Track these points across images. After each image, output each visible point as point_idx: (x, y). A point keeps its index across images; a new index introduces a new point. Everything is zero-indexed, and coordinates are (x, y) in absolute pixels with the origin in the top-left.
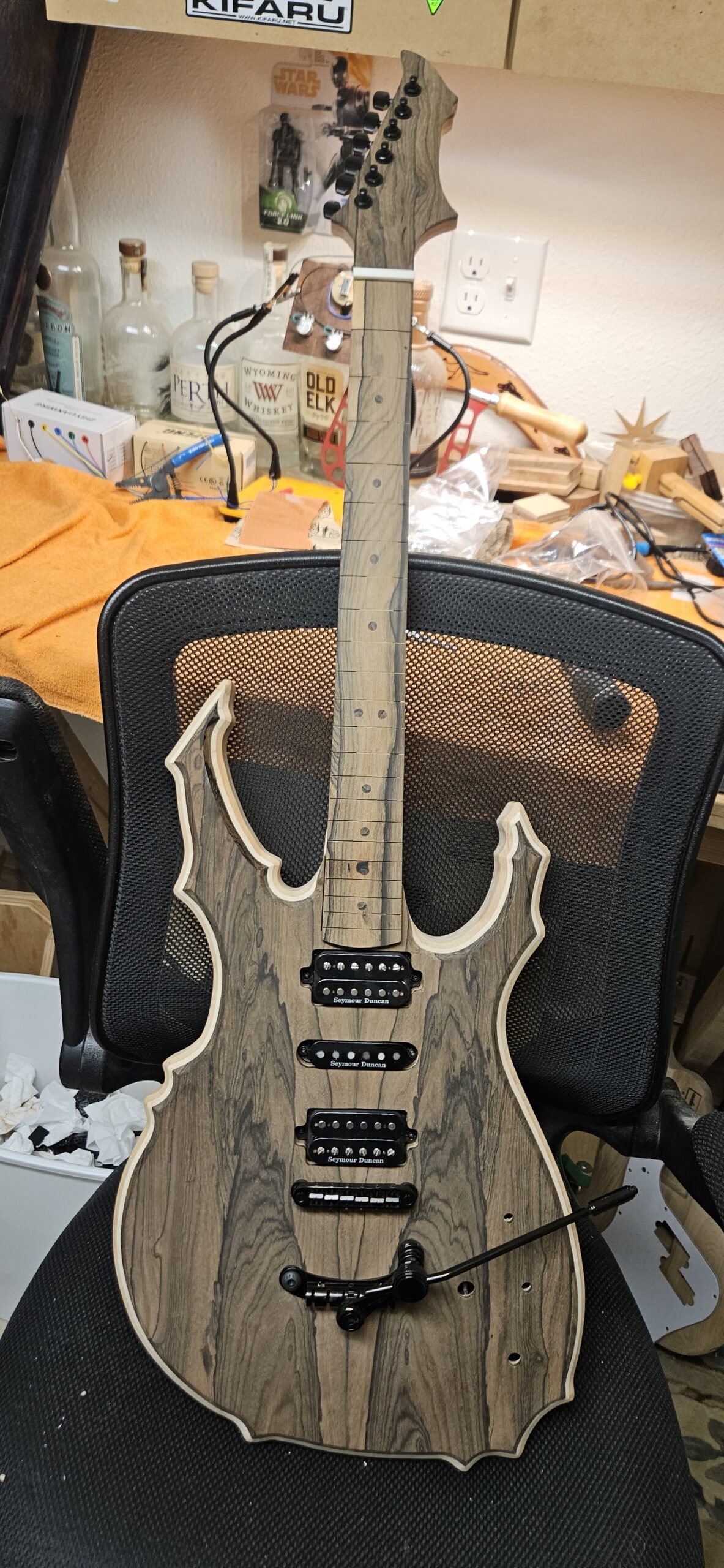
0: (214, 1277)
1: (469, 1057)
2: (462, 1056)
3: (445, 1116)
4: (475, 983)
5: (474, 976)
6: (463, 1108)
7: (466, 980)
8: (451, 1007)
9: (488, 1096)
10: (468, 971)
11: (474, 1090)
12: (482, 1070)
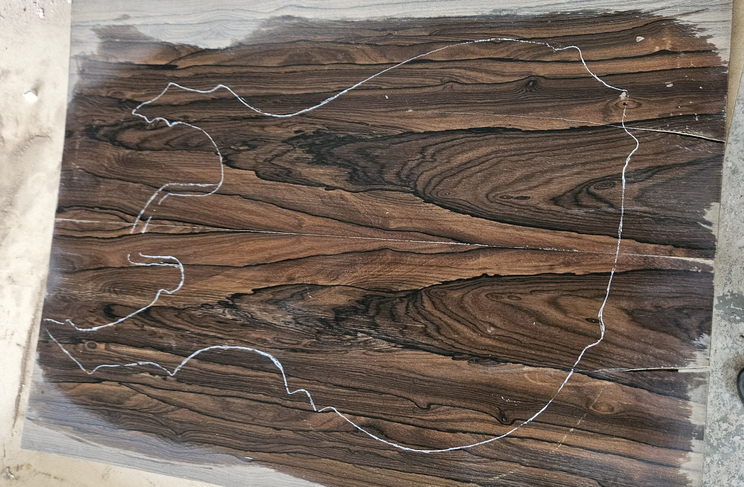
0: (449, 359)
1: (301, 147)
2: (299, 153)
3: (340, 165)
4: (250, 143)
5: (244, 143)
6: (336, 151)
7: (247, 150)
8: (265, 160)
9: (328, 132)
10: (242, 148)
11: (323, 143)
12: (310, 137)
